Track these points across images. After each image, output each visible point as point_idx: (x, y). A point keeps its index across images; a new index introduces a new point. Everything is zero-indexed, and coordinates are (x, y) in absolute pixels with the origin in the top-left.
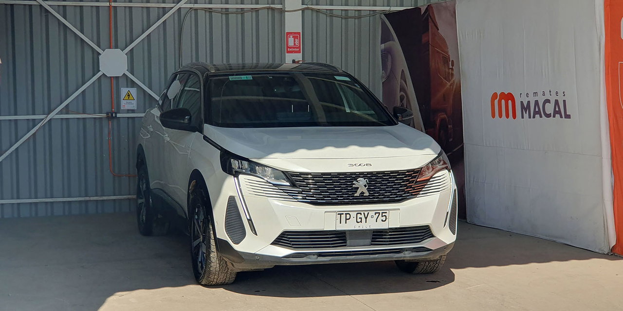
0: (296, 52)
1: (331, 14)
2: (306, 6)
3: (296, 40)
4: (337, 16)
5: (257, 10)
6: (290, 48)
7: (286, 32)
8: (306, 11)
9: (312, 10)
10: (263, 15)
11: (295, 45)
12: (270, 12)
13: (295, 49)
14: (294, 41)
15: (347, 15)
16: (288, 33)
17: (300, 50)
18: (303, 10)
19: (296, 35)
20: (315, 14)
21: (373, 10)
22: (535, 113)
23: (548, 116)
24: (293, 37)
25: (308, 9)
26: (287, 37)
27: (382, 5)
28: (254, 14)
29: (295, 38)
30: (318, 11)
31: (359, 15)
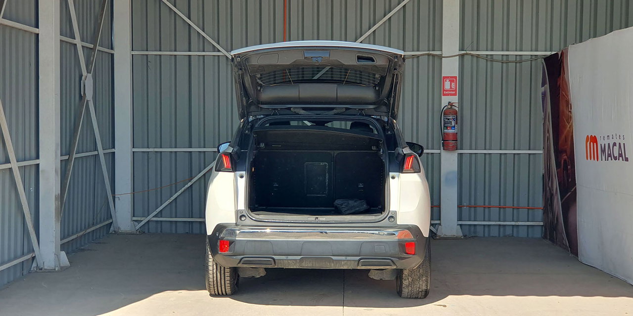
0: (452, 95)
1: (491, 59)
2: (465, 52)
3: (453, 84)
4: (497, 61)
5: (418, 57)
6: (446, 91)
7: (443, 76)
8: (466, 57)
9: (472, 55)
10: (424, 61)
11: (451, 88)
12: (431, 58)
13: (451, 92)
14: (451, 85)
15: (507, 59)
16: (445, 77)
17: (456, 93)
18: (462, 56)
19: (452, 79)
20: (475, 59)
21: (535, 55)
22: (609, 155)
23: (615, 158)
24: (450, 81)
25: (467, 54)
26: (443, 81)
27: (544, 49)
28: (415, 60)
29: (451, 81)
30: (478, 56)
31: (519, 60)
